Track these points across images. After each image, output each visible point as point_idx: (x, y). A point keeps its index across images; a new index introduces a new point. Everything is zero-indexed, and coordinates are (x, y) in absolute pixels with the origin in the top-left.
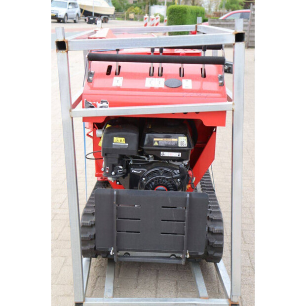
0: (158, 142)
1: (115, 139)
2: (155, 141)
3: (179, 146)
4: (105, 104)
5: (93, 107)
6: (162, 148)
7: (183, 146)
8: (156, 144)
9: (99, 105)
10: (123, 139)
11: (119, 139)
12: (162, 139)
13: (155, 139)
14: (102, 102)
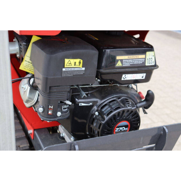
0: (122, 61)
2: (118, 61)
3: (147, 64)
6: (127, 70)
7: (150, 64)
8: (119, 64)
11: (72, 61)
13: (118, 58)
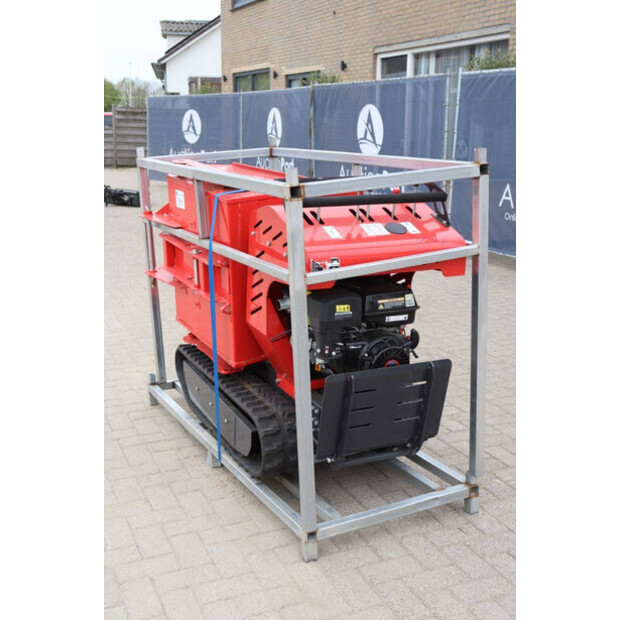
0: (383, 304)
1: (338, 307)
2: (379, 304)
3: (407, 306)
4: (336, 263)
5: (320, 269)
6: (389, 312)
7: (410, 306)
8: (381, 307)
9: (329, 265)
10: (346, 306)
11: (342, 307)
12: (387, 301)
13: (380, 302)
14: (333, 260)
